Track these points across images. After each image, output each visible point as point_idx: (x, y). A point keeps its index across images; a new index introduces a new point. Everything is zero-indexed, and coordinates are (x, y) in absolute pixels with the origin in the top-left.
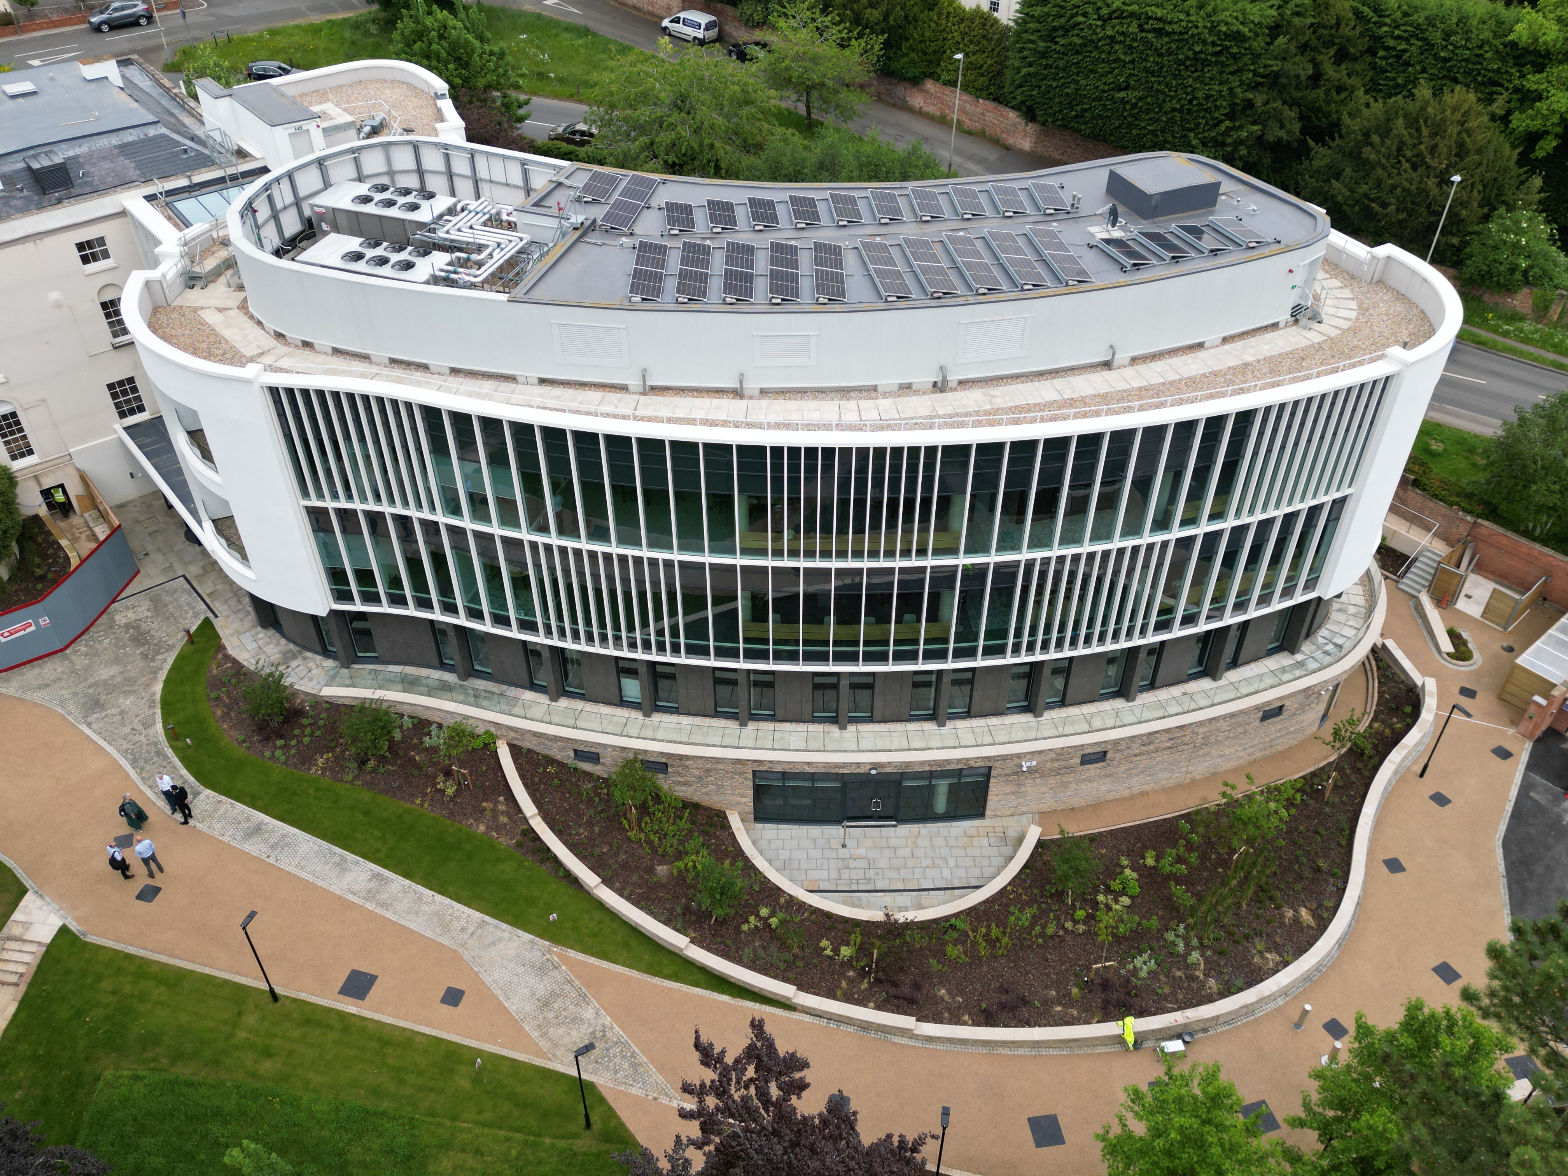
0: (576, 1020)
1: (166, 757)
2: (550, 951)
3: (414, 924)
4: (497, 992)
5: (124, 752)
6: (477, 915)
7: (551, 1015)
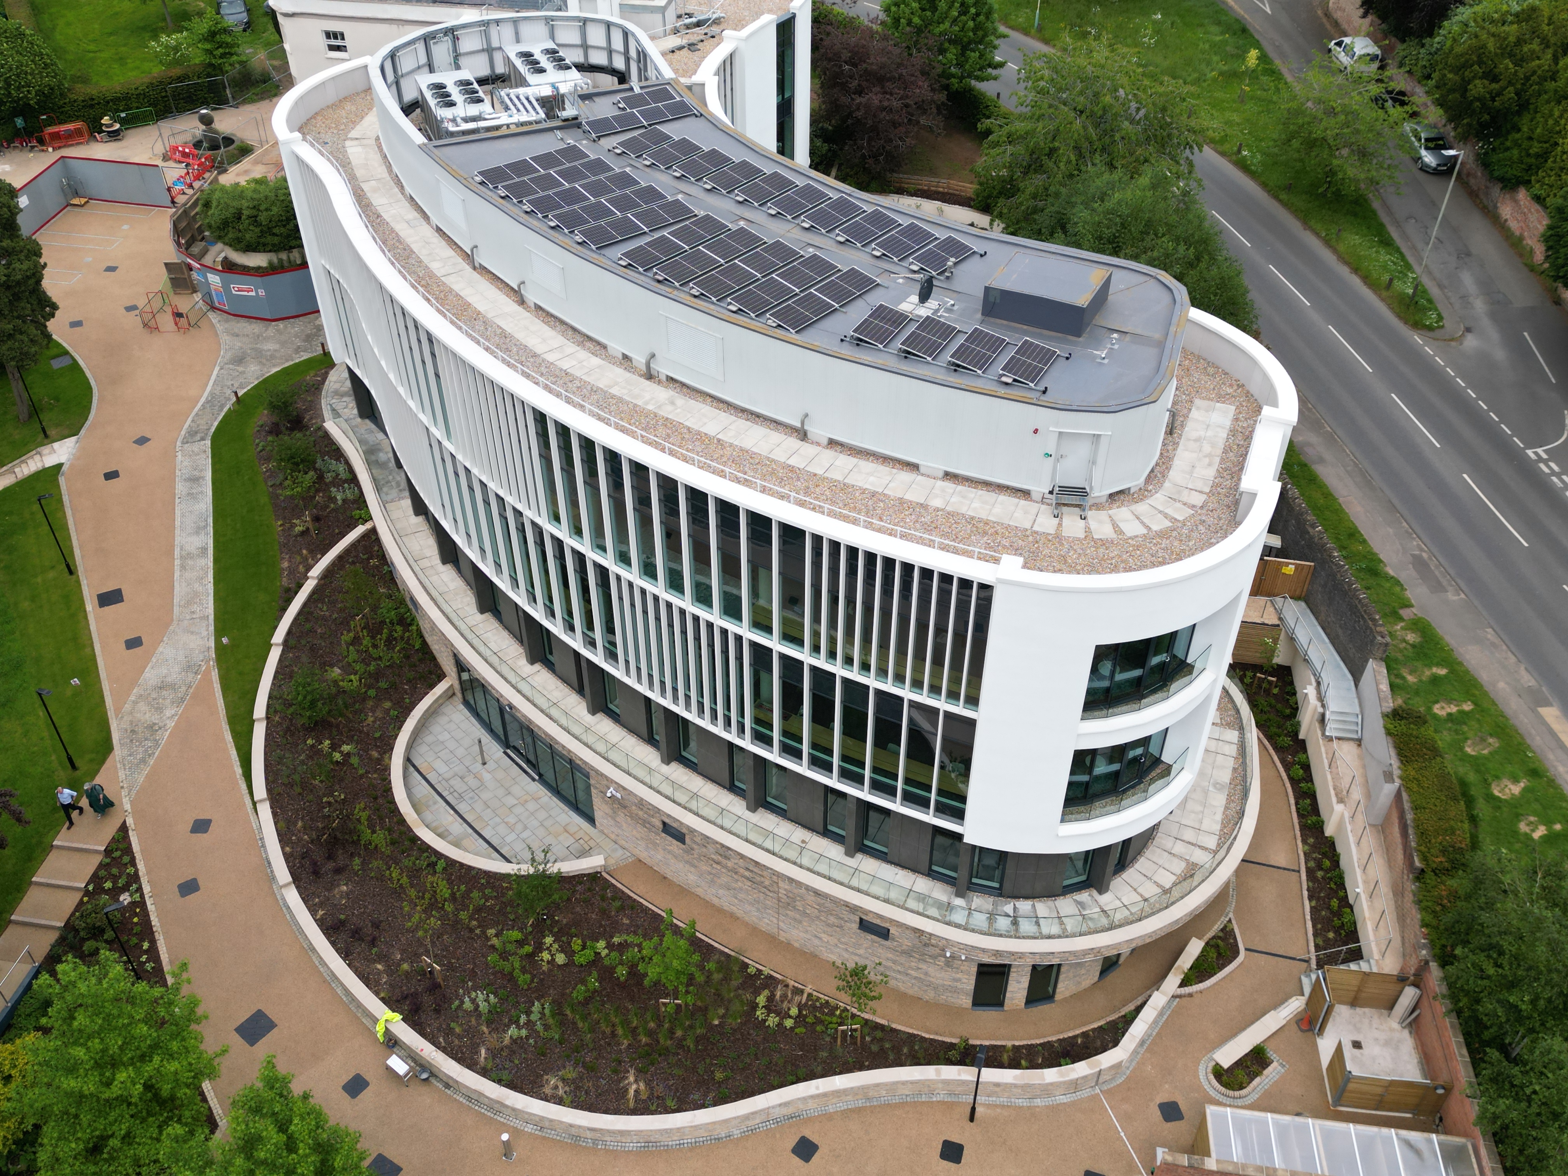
0: (159, 709)
1: (221, 410)
2: (208, 662)
3: (180, 590)
4: (154, 660)
5: (212, 394)
6: (210, 610)
7: (154, 695)
